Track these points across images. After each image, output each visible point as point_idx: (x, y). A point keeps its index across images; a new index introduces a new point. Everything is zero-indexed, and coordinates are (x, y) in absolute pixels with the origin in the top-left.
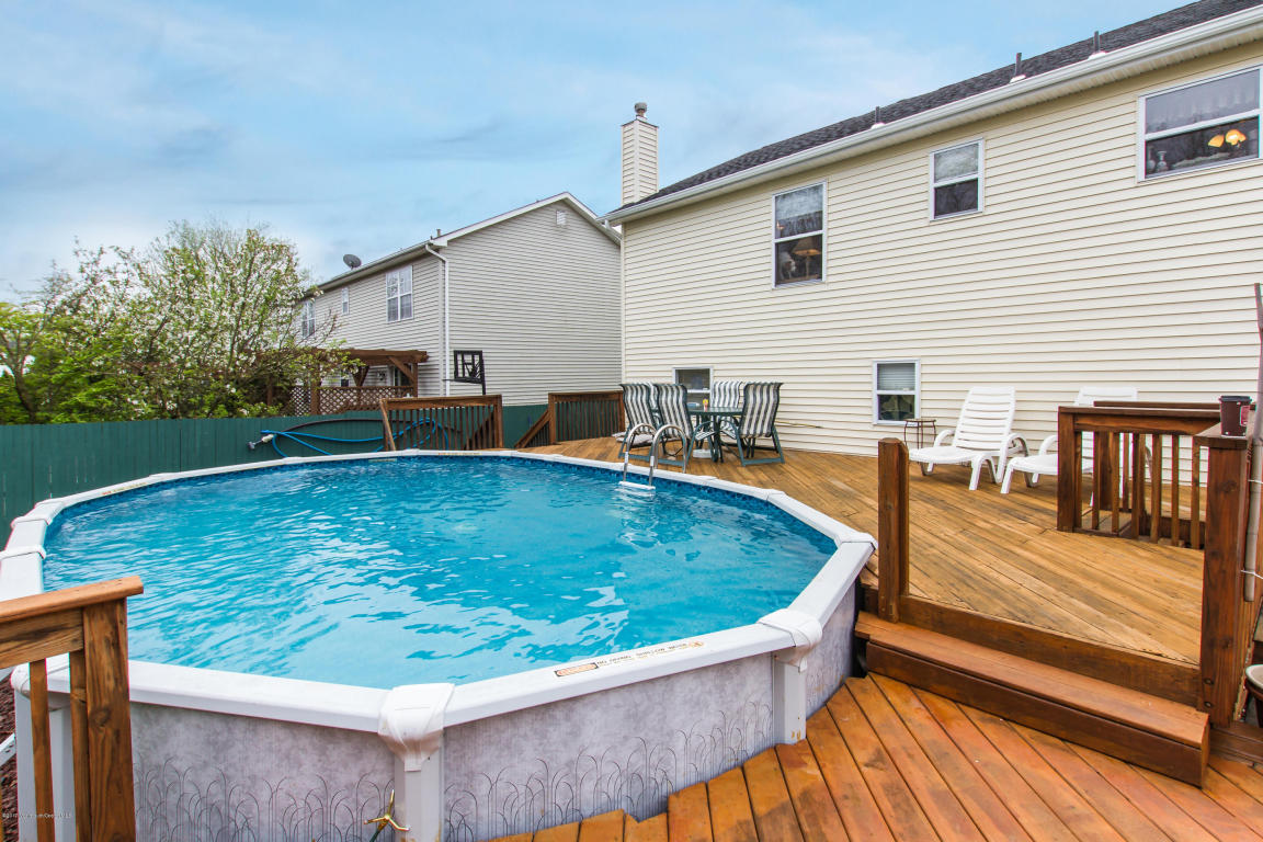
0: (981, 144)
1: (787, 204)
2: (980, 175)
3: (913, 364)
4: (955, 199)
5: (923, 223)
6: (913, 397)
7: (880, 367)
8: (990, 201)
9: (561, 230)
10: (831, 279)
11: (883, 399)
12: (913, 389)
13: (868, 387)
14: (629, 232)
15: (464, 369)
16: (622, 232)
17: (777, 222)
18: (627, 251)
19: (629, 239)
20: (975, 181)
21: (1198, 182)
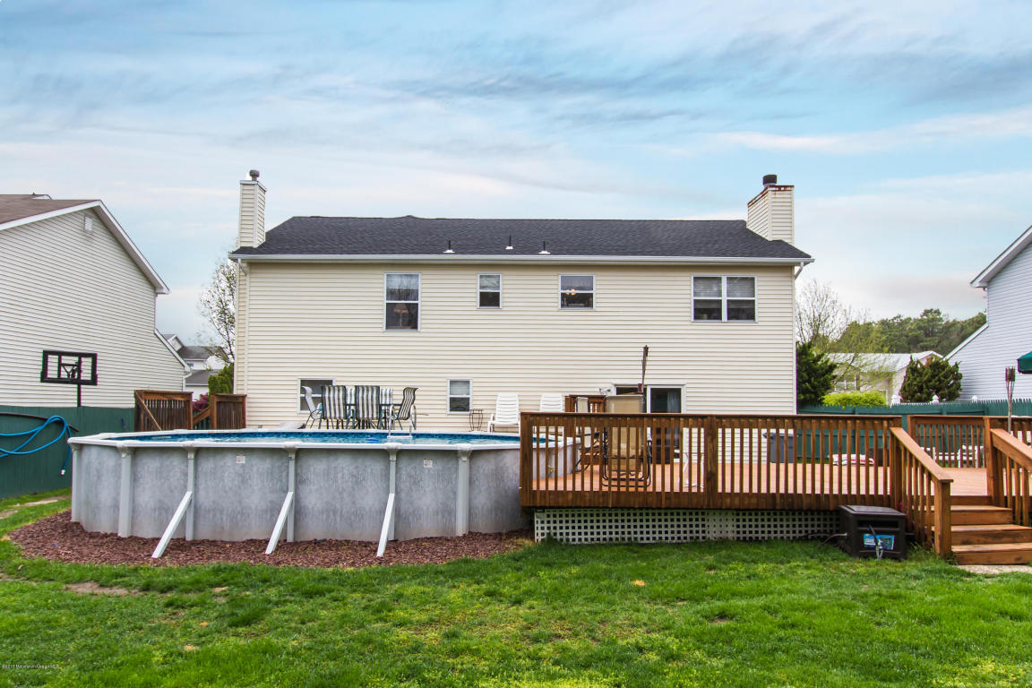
0: (501, 276)
1: (392, 280)
2: (500, 291)
3: (469, 381)
4: (490, 300)
5: (474, 309)
6: (468, 399)
7: (452, 382)
8: (505, 304)
9: (88, 236)
10: (422, 330)
11: (452, 400)
12: (468, 394)
13: (445, 393)
14: (253, 271)
15: (59, 371)
16: (247, 269)
17: (387, 290)
18: (252, 284)
19: (253, 276)
20: (498, 293)
21: (577, 313)
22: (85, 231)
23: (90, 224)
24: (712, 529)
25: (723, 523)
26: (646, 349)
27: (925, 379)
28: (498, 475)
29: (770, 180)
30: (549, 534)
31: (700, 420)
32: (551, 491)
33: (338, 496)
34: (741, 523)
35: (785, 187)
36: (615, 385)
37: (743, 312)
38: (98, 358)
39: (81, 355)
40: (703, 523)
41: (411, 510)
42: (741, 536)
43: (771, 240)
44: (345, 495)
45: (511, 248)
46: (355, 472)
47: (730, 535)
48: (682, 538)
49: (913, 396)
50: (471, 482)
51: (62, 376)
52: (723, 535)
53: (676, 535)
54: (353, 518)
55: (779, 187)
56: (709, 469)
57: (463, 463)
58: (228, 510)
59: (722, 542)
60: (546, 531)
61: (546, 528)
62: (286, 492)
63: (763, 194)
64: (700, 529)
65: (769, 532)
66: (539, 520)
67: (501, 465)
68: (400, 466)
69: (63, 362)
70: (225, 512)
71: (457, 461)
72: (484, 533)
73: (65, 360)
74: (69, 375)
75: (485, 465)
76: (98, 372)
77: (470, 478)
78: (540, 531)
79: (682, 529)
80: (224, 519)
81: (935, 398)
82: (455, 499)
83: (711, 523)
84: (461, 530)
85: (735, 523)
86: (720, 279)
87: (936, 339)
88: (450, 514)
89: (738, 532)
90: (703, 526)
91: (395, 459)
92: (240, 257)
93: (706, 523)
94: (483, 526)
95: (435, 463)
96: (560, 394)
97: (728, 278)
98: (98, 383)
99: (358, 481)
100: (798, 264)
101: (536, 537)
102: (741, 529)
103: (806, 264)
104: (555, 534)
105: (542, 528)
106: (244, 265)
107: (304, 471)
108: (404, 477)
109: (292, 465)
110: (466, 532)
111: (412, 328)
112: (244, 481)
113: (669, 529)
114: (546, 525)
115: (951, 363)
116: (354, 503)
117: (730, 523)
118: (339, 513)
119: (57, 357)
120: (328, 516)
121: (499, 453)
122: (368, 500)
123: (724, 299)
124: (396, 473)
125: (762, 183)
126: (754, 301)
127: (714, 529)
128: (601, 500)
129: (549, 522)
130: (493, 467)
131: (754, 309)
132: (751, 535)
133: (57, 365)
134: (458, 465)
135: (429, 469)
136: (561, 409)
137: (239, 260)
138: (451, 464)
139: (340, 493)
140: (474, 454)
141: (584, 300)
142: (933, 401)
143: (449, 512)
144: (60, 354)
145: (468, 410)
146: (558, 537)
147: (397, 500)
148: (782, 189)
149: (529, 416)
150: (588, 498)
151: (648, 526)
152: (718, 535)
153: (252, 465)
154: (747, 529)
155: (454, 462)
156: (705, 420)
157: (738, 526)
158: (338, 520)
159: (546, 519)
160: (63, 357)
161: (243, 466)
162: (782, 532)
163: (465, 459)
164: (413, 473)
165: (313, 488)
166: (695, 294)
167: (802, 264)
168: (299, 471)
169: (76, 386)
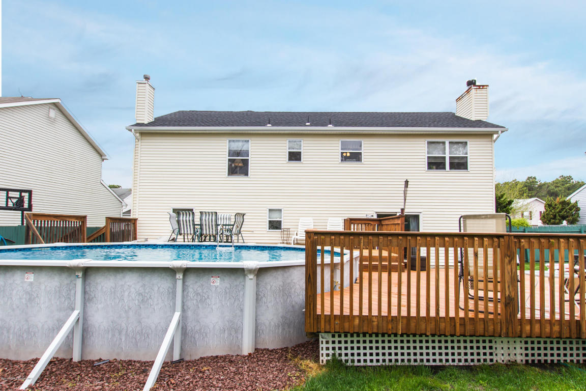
0: (302, 141)
1: (232, 144)
2: (302, 151)
3: (281, 210)
4: (295, 156)
5: (285, 162)
6: (281, 221)
7: (270, 210)
8: (305, 160)
9: (52, 121)
10: (252, 176)
11: (270, 222)
12: (281, 218)
13: (265, 218)
14: (143, 138)
15: (7, 202)
16: (139, 137)
17: (229, 150)
18: (142, 147)
19: (143, 141)
20: (301, 152)
21: (351, 166)
22: (49, 117)
23: (53, 113)
24: (499, 351)
25: (511, 346)
26: (407, 182)
27: (557, 211)
28: (285, 291)
29: (471, 83)
30: (334, 355)
31: (496, 240)
32: (335, 316)
33: (124, 315)
34: (529, 346)
35: (483, 86)
36: (376, 213)
37: (460, 164)
38: (33, 193)
39: (21, 191)
40: (491, 344)
41: (197, 328)
42: (530, 358)
43: (474, 120)
44: (131, 313)
45: (309, 124)
46: (142, 290)
47: (519, 358)
48: (469, 360)
49: (550, 221)
50: (258, 299)
51: (9, 205)
52: (512, 358)
53: (463, 357)
54: (138, 337)
55: (479, 86)
56: (507, 293)
57: (251, 280)
58: (15, 328)
59: (511, 365)
60: (331, 352)
61: (331, 349)
62: (73, 310)
63: (468, 91)
64: (488, 351)
65: (559, 355)
66: (324, 341)
67: (289, 281)
68: (187, 284)
69: (10, 195)
70: (12, 331)
71: (245, 278)
72: (271, 348)
73: (11, 194)
74: (14, 205)
75: (273, 282)
76: (32, 203)
77: (257, 295)
78: (325, 352)
79: (469, 351)
80: (11, 337)
81: (565, 222)
82: (242, 316)
83: (499, 346)
84: (247, 348)
85: (524, 346)
86: (444, 143)
87: (535, 192)
88: (236, 331)
89: (527, 355)
90: (491, 348)
91: (181, 277)
92: (133, 128)
93: (493, 344)
94: (271, 342)
95: (223, 280)
96: (341, 219)
97: (450, 143)
98: (33, 210)
99: (144, 300)
100: (497, 132)
101: (321, 358)
102: (530, 352)
103: (502, 132)
104: (340, 355)
105: (328, 349)
106: (138, 135)
107: (92, 290)
108: (191, 295)
109: (79, 282)
110: (252, 351)
111: (245, 175)
112: (31, 300)
113: (456, 351)
114: (330, 345)
115: (573, 201)
116: (140, 322)
117: (518, 345)
118: (124, 332)
119: (6, 192)
120: (113, 335)
121: (286, 270)
122: (153, 319)
123: (447, 156)
124: (183, 291)
125: (466, 85)
126: (467, 157)
127: (502, 352)
128: (390, 327)
129: (334, 342)
130: (281, 283)
131: (467, 162)
132: (540, 358)
133: (5, 197)
134: (245, 282)
135: (216, 287)
136: (340, 228)
137: (133, 130)
138: (238, 281)
139: (126, 312)
140: (261, 272)
141: (356, 157)
142: (563, 224)
143: (235, 329)
144: (8, 190)
145: (280, 229)
146: (343, 358)
147: (183, 317)
148: (481, 87)
149: (312, 235)
150: (375, 323)
151: (434, 348)
152: (506, 358)
153: (40, 283)
154: (536, 352)
155: (241, 279)
156: (502, 240)
157: (526, 349)
158: (123, 339)
159: (331, 339)
160: (10, 192)
161: (31, 283)
162: (571, 355)
163: (251, 276)
164: (200, 291)
165: (100, 306)
166: (428, 153)
167: (500, 132)
168: (88, 289)
169: (21, 212)
